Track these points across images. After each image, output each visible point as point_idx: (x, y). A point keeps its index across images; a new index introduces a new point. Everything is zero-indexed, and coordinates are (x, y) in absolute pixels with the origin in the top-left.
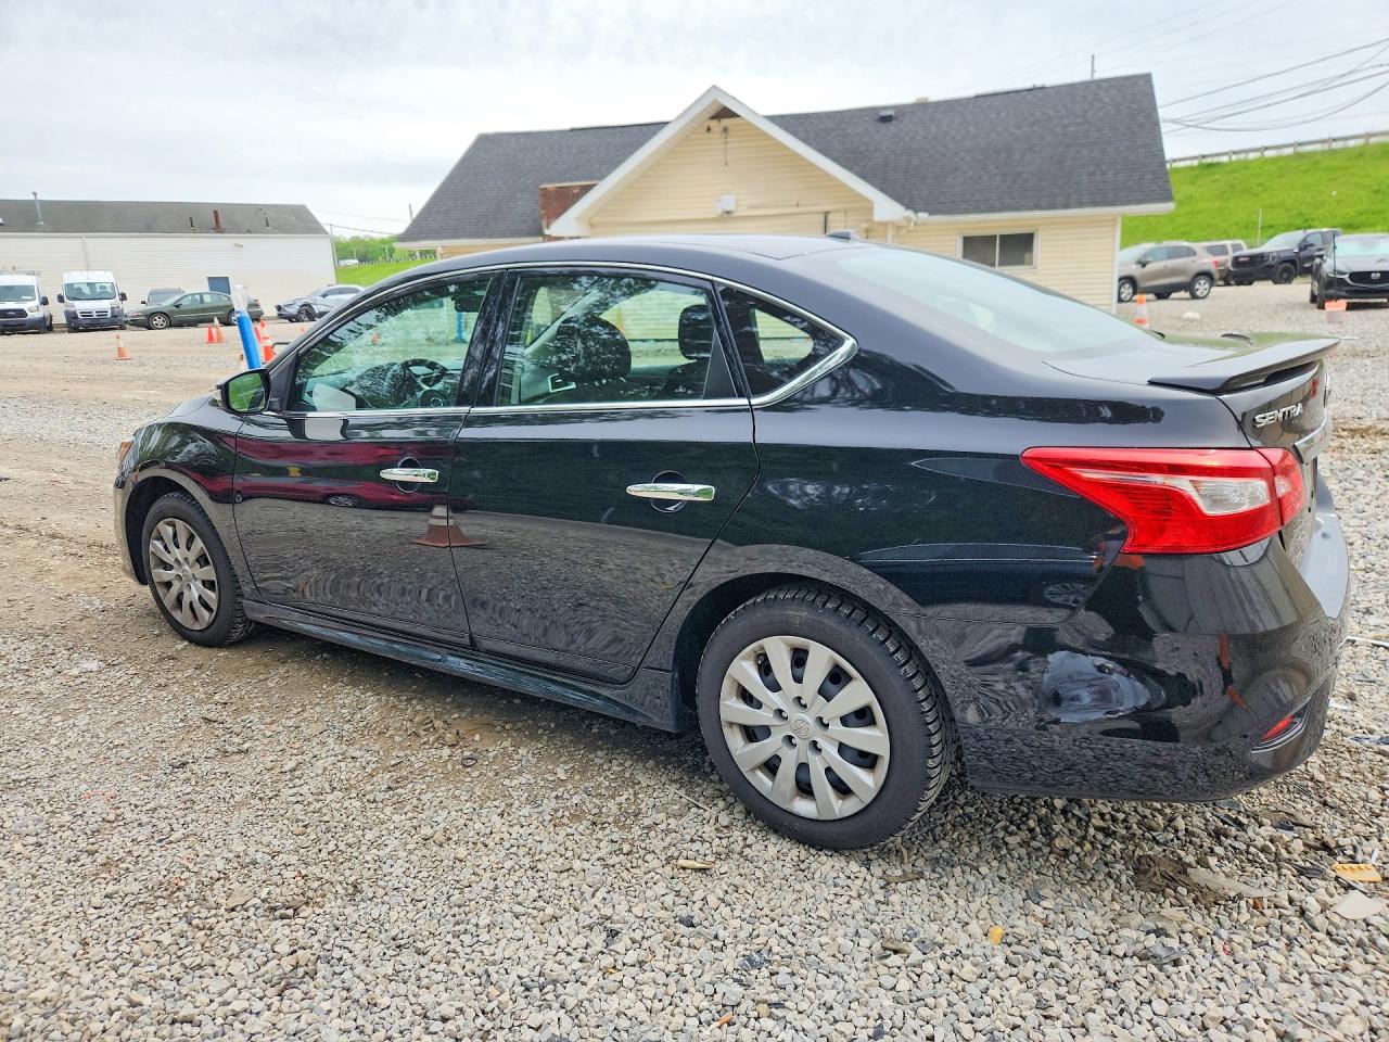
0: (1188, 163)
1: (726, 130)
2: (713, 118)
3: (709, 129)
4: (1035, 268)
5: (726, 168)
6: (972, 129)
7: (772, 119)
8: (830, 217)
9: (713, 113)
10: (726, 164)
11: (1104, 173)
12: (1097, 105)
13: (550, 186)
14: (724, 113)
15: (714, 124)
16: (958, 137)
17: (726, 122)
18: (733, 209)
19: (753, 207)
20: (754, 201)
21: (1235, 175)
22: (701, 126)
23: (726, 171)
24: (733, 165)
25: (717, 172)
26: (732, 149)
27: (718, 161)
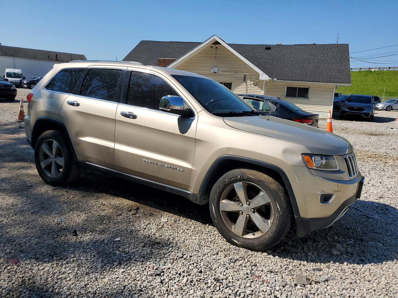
1: (217, 48)
3: (212, 47)
4: (308, 99)
6: (293, 55)
8: (246, 77)
9: (213, 42)
10: (216, 58)
11: (331, 72)
12: (331, 52)
13: (162, 59)
14: (217, 43)
15: (214, 45)
16: (288, 57)
17: (217, 45)
18: (217, 71)
19: (223, 71)
20: (223, 70)
21: (379, 75)
22: (209, 46)
23: (216, 60)
24: (218, 58)
25: (213, 60)
26: (218, 53)
27: (214, 56)
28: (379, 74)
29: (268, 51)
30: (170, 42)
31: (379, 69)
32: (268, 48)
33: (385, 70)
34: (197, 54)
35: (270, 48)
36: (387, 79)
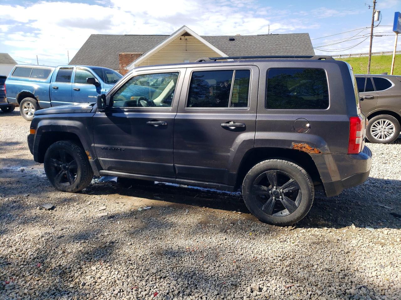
1: (186, 39)
2: (182, 35)
3: (181, 39)
7: (203, 37)
13: (123, 53)
14: (186, 34)
15: (183, 37)
17: (187, 37)
22: (178, 38)
23: (185, 52)
24: (189, 51)
25: (183, 52)
26: (188, 45)
27: (184, 49)
29: (233, 42)
30: (125, 35)
32: (232, 39)
34: (165, 47)
35: (234, 40)
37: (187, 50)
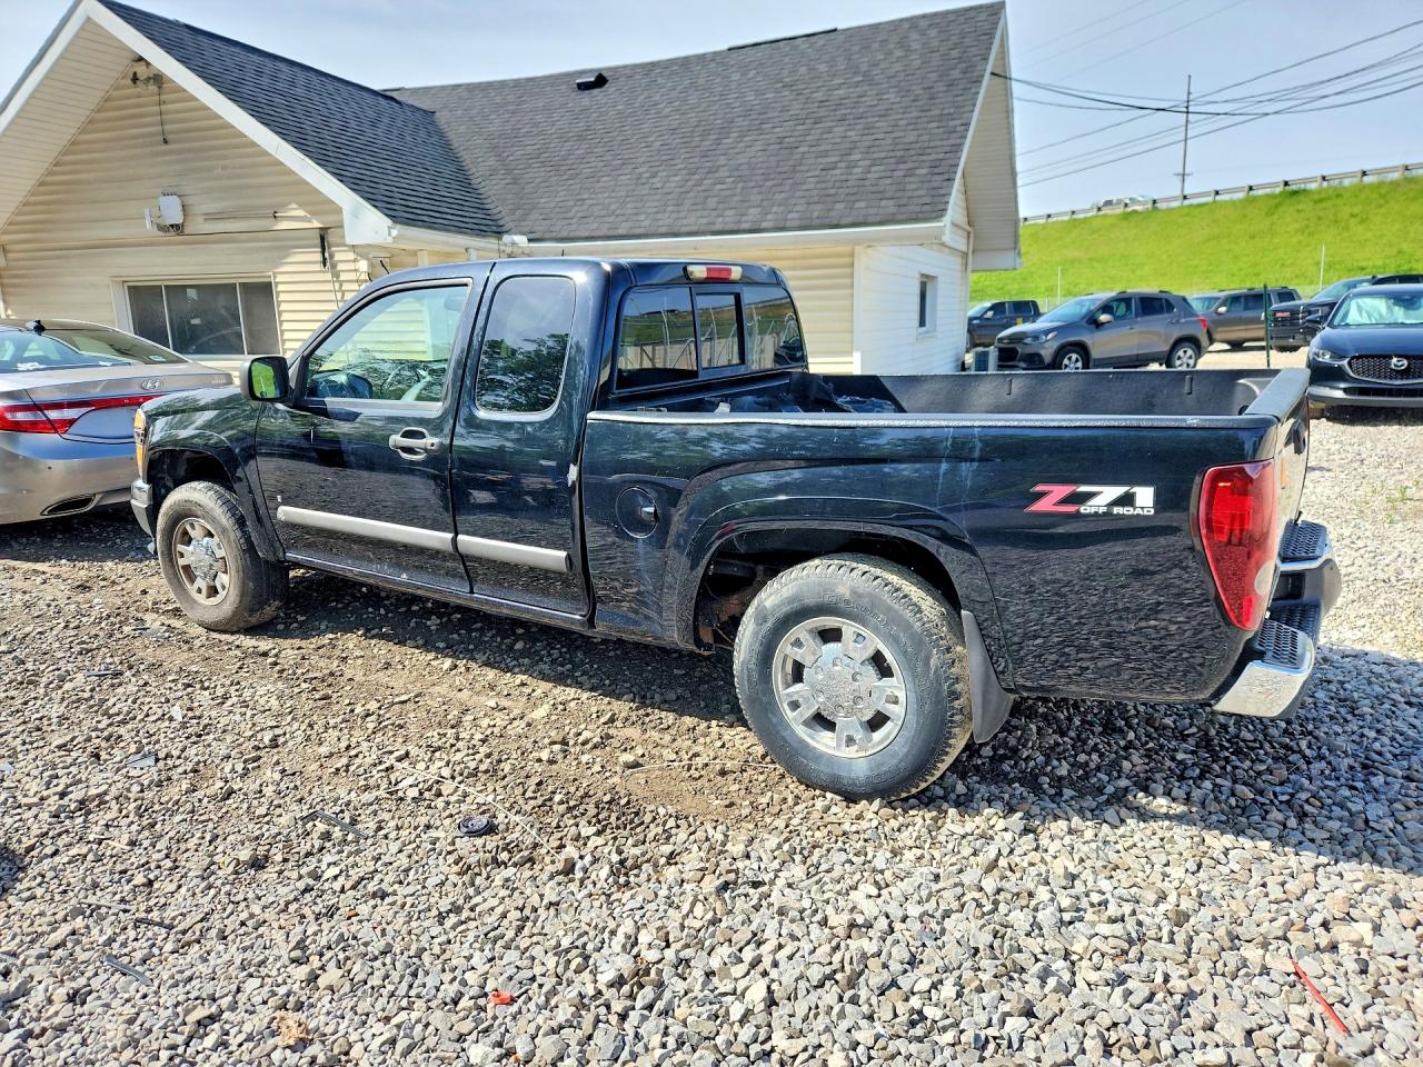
0: (1268, 191)
1: (157, 78)
3: (135, 79)
5: (166, 147)
8: (328, 239)
10: (166, 142)
15: (142, 68)
18: (179, 221)
19: (212, 217)
20: (211, 207)
21: (1324, 205)
22: (124, 73)
23: (164, 153)
24: (180, 141)
25: (157, 154)
27: (151, 135)
28: (1321, 201)
29: (580, 98)
31: (1325, 184)
32: (591, 81)
33: (1347, 182)
34: (81, 131)
36: (1353, 216)
37: (169, 137)
